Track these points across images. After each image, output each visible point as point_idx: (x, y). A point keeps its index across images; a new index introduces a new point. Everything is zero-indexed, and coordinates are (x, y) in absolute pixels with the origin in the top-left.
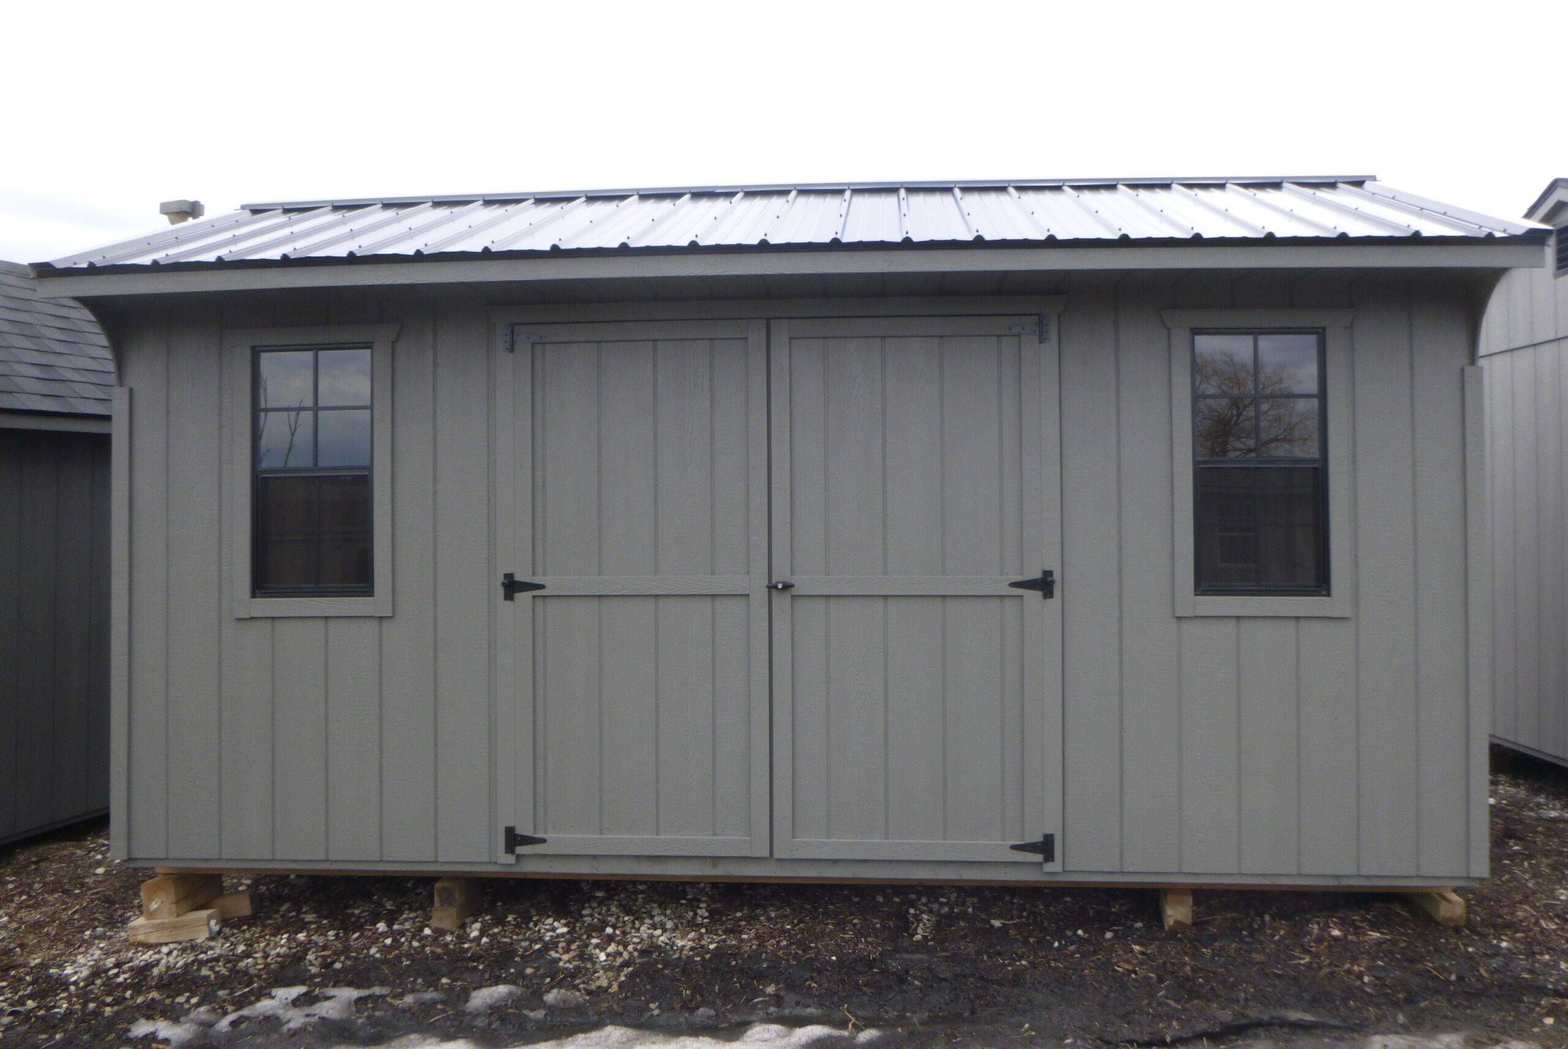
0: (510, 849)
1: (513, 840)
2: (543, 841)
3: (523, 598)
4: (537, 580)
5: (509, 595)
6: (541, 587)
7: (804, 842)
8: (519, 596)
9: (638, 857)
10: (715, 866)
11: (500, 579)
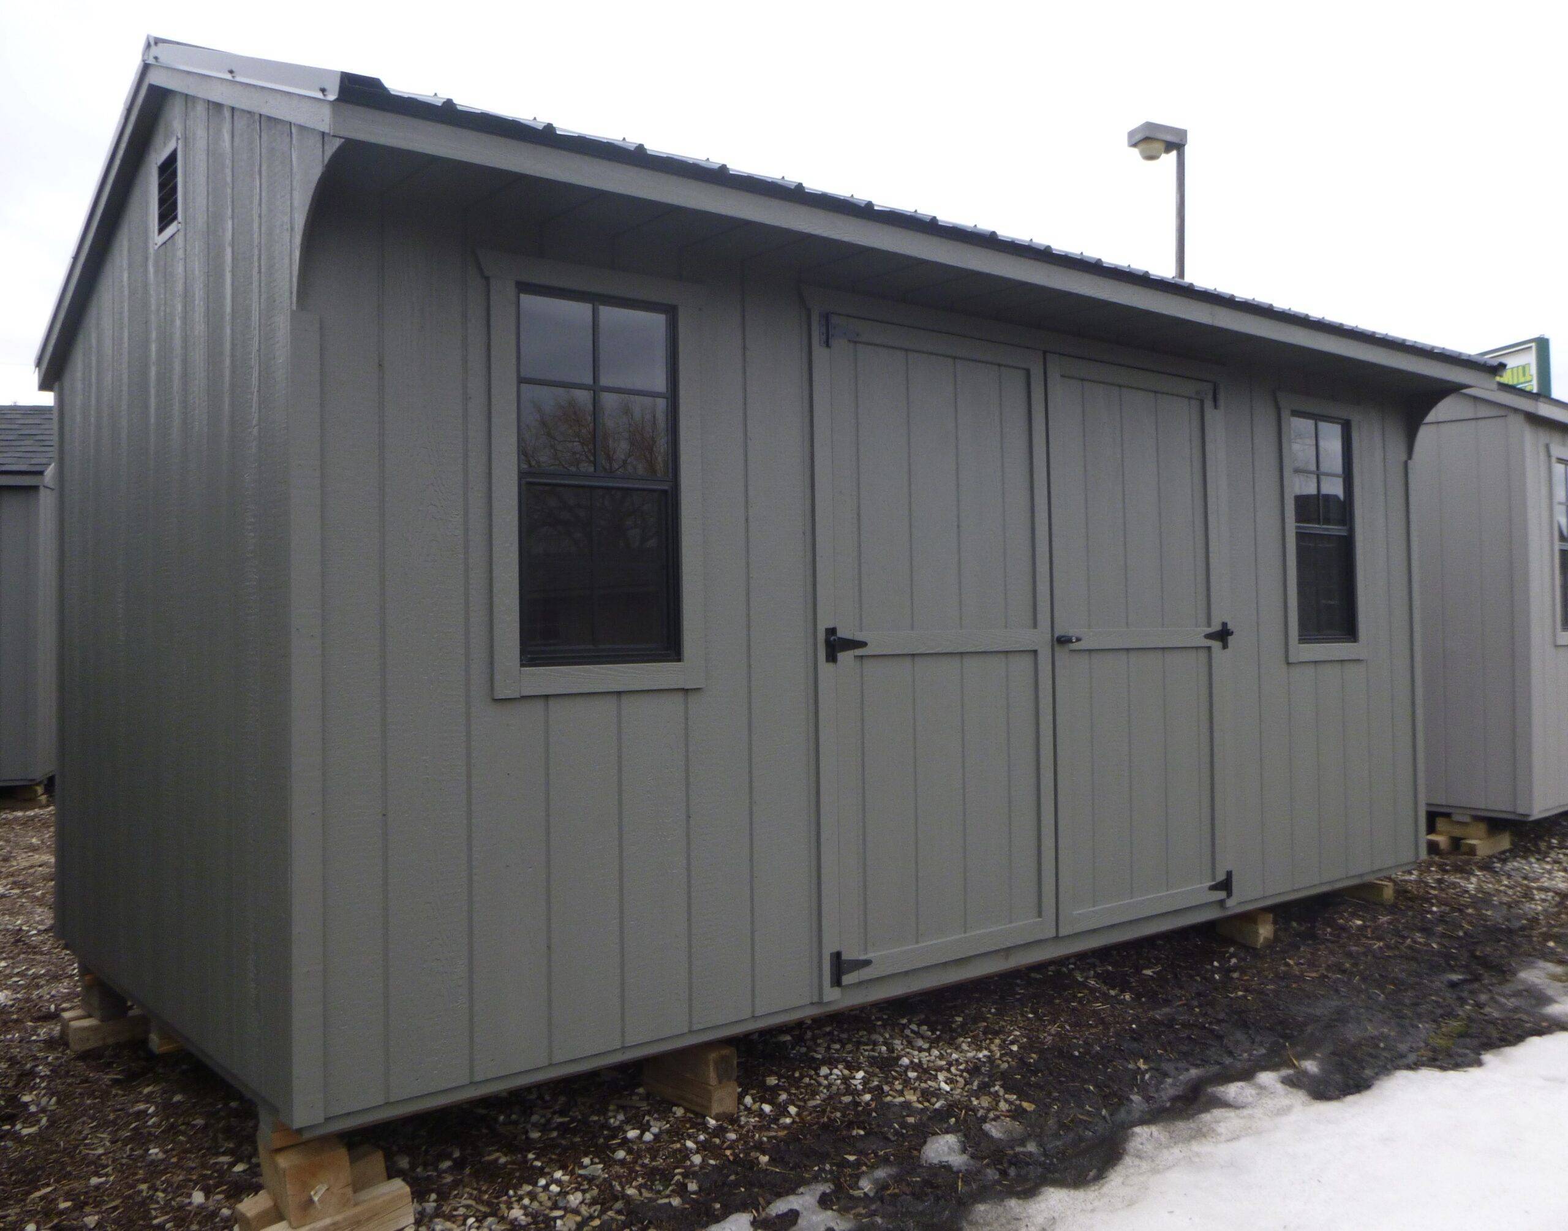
0: (837, 982)
1: (840, 966)
2: (867, 963)
3: (846, 657)
4: (859, 636)
5: (832, 658)
6: (862, 644)
7: (1080, 914)
8: (842, 656)
9: (945, 964)
10: (1007, 958)
11: (821, 636)
